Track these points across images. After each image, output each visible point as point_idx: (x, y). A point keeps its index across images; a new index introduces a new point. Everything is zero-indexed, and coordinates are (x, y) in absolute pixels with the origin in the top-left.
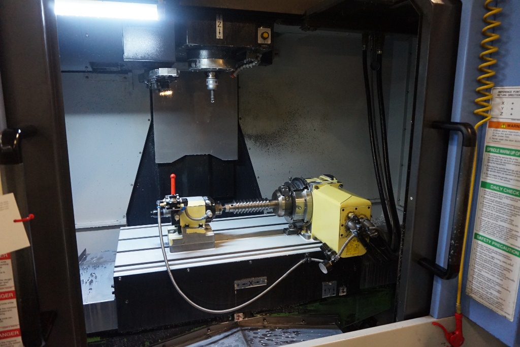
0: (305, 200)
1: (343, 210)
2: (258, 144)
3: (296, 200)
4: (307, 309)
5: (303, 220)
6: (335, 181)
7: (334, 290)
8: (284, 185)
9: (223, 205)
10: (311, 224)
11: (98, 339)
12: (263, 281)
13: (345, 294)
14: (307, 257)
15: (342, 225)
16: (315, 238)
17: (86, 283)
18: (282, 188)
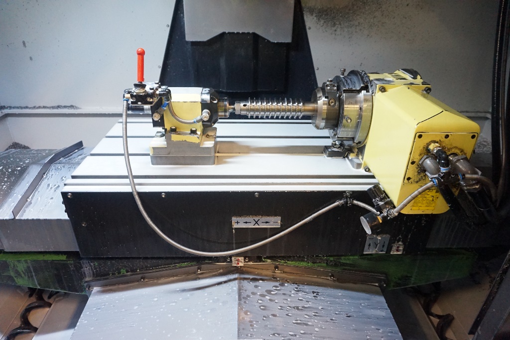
0: (361, 109)
1: (420, 136)
2: (322, 21)
3: (345, 106)
4: (340, 262)
5: (353, 139)
6: (419, 80)
7: (383, 246)
8: (331, 81)
9: (232, 103)
10: (365, 146)
11: (64, 257)
12: (275, 222)
13: (399, 253)
14: (347, 197)
15: (413, 163)
16: (367, 169)
17: (51, 188)
18: (327, 86)
